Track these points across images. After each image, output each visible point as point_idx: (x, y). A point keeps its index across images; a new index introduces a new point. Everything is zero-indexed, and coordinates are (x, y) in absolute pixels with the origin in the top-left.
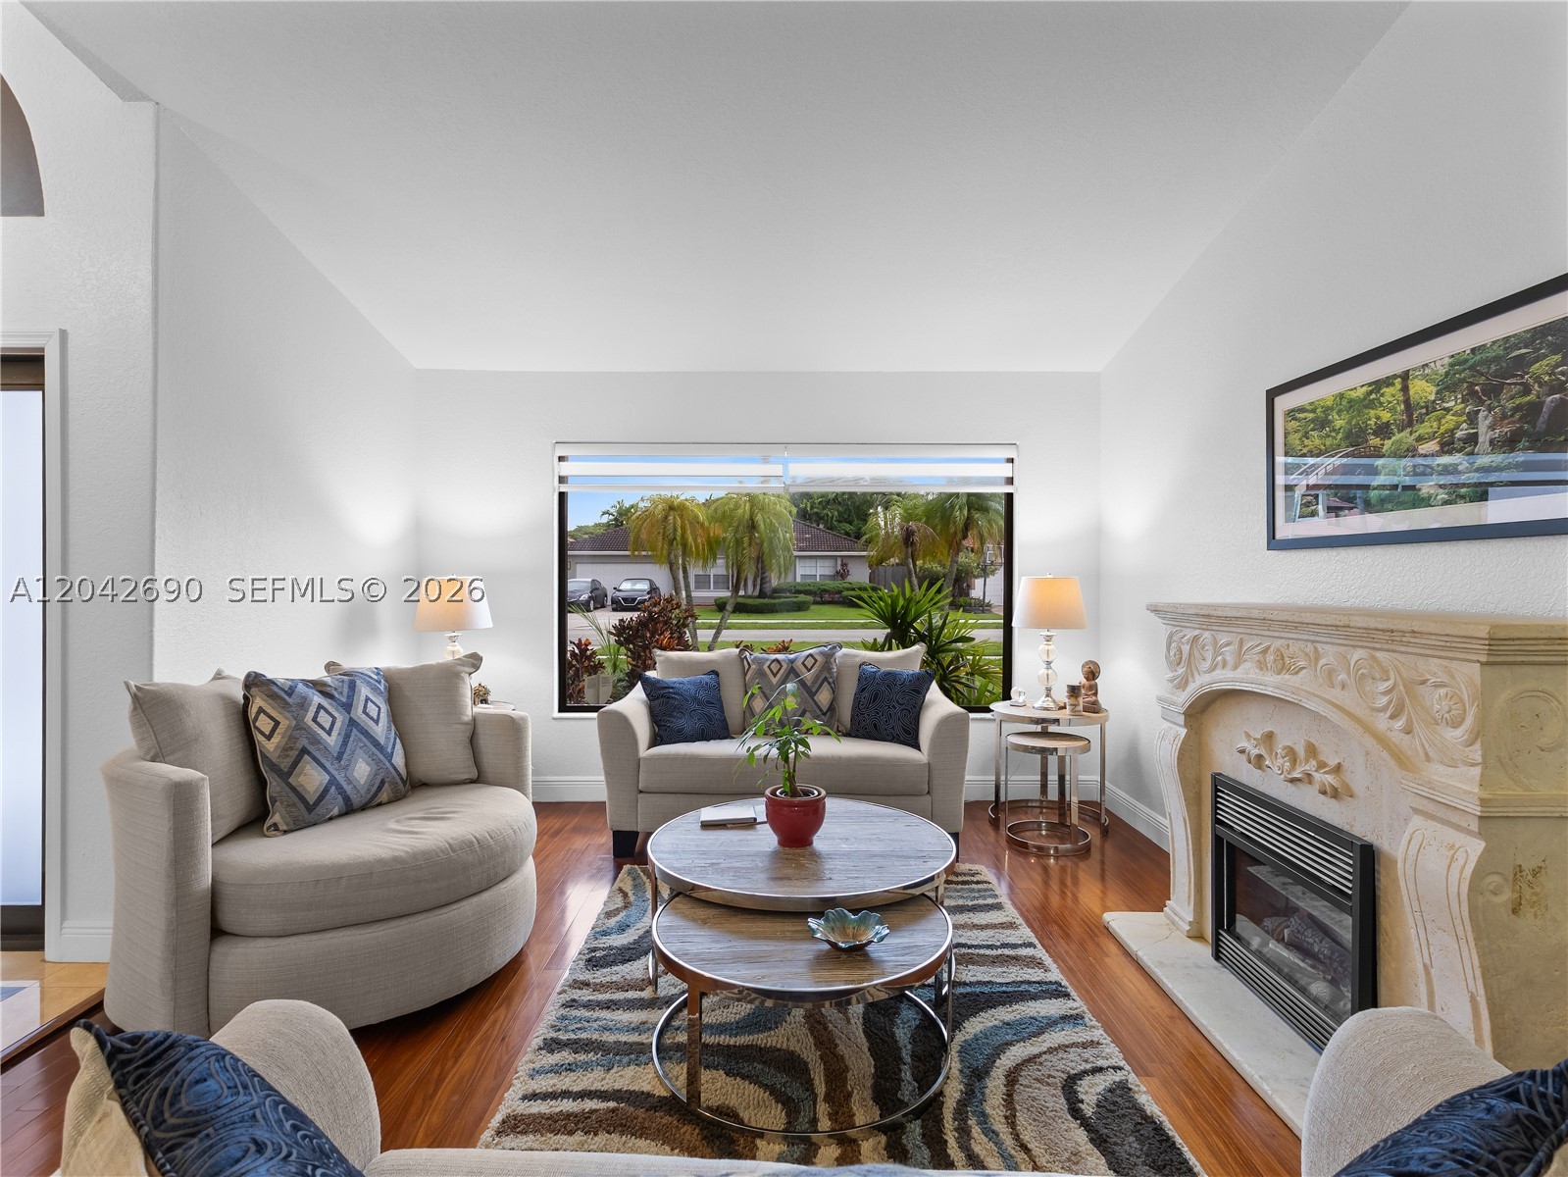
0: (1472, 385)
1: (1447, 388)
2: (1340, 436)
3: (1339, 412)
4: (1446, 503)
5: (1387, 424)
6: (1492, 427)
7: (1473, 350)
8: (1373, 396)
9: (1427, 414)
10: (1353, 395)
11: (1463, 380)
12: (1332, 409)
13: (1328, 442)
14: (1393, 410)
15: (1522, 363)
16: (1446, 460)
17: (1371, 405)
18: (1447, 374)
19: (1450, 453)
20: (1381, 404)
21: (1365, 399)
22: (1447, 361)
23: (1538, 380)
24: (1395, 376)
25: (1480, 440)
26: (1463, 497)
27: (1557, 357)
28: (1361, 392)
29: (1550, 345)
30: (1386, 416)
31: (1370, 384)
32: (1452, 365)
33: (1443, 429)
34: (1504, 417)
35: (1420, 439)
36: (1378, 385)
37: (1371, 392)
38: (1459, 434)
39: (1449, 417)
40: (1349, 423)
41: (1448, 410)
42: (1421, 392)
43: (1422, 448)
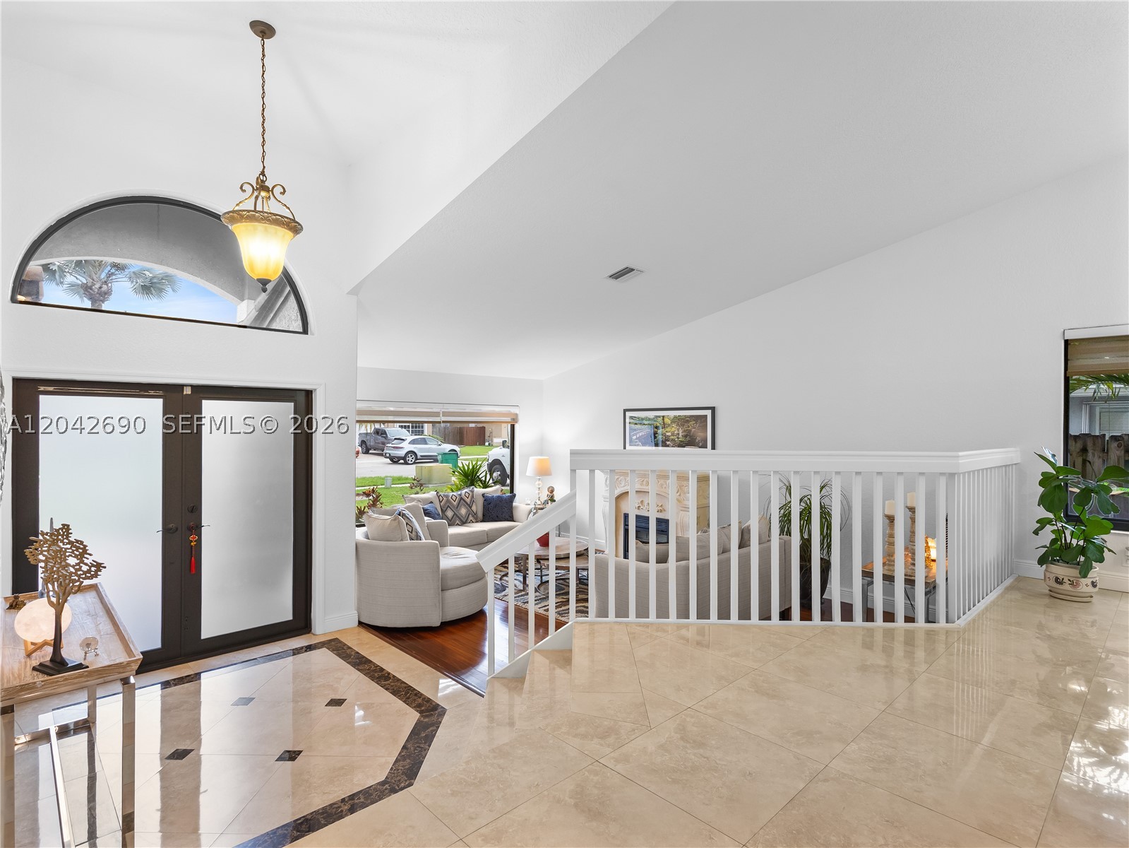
1: (672, 422)
3: (647, 420)
7: (678, 415)
9: (669, 426)
10: (650, 417)
11: (676, 421)
12: (645, 419)
14: (661, 423)
15: (688, 422)
16: (672, 437)
17: (656, 420)
18: (672, 419)
19: (674, 436)
20: (658, 420)
22: (673, 416)
23: (691, 425)
24: (661, 416)
26: (676, 446)
27: (694, 422)
28: (653, 417)
29: (693, 419)
30: (659, 424)
35: (666, 431)
37: (657, 417)
39: (673, 428)
41: (673, 426)
42: (667, 421)
43: (667, 434)
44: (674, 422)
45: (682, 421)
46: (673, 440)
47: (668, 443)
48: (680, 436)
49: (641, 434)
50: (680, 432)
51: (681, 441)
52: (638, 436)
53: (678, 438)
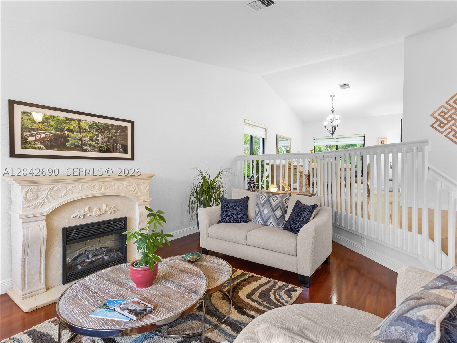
0: (97, 129)
1: (91, 128)
2: (52, 128)
3: (52, 121)
4: (91, 151)
5: (72, 130)
6: (102, 139)
7: (98, 123)
8: (67, 121)
9: (85, 131)
10: (59, 118)
11: (96, 128)
12: (49, 119)
13: (46, 128)
14: (74, 127)
15: (108, 129)
16: (91, 142)
17: (67, 123)
18: (92, 125)
19: (92, 141)
20: (70, 124)
21: (64, 121)
22: (92, 122)
23: (112, 133)
24: (76, 120)
25: (99, 140)
26: (96, 151)
27: (115, 131)
28: (63, 119)
29: (114, 128)
30: (72, 128)
31: (67, 118)
32: (93, 124)
33: (90, 136)
34: (105, 138)
35: (83, 136)
36: (70, 119)
37: (67, 120)
38: (94, 138)
39: (91, 134)
40: (57, 125)
41: (91, 132)
42: (83, 125)
43: (84, 139)
44: (93, 128)
45: (101, 129)
46: (91, 145)
47: (85, 148)
48: (100, 141)
49: (43, 136)
50: (100, 138)
51: (101, 147)
52: (38, 137)
53: (97, 143)
